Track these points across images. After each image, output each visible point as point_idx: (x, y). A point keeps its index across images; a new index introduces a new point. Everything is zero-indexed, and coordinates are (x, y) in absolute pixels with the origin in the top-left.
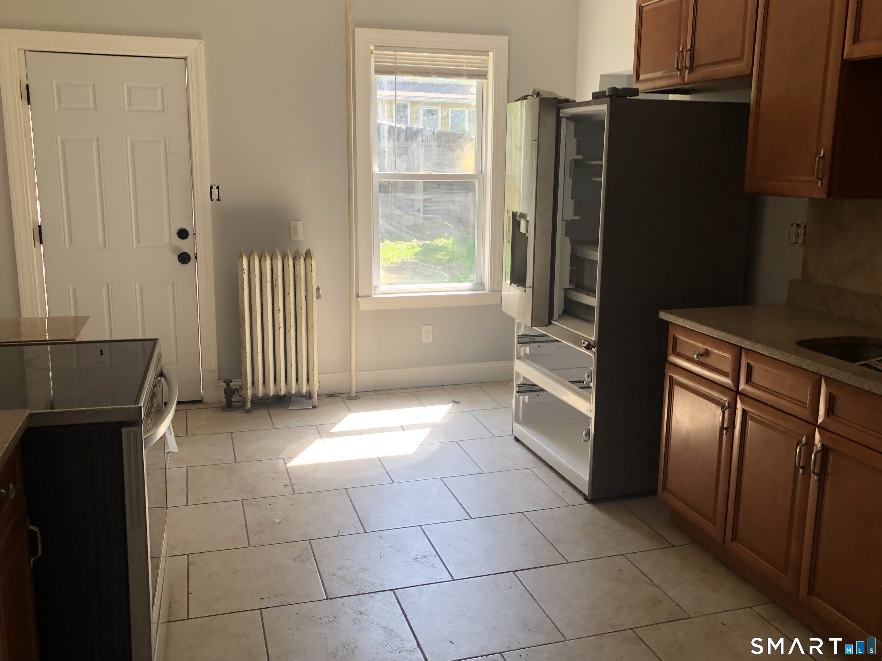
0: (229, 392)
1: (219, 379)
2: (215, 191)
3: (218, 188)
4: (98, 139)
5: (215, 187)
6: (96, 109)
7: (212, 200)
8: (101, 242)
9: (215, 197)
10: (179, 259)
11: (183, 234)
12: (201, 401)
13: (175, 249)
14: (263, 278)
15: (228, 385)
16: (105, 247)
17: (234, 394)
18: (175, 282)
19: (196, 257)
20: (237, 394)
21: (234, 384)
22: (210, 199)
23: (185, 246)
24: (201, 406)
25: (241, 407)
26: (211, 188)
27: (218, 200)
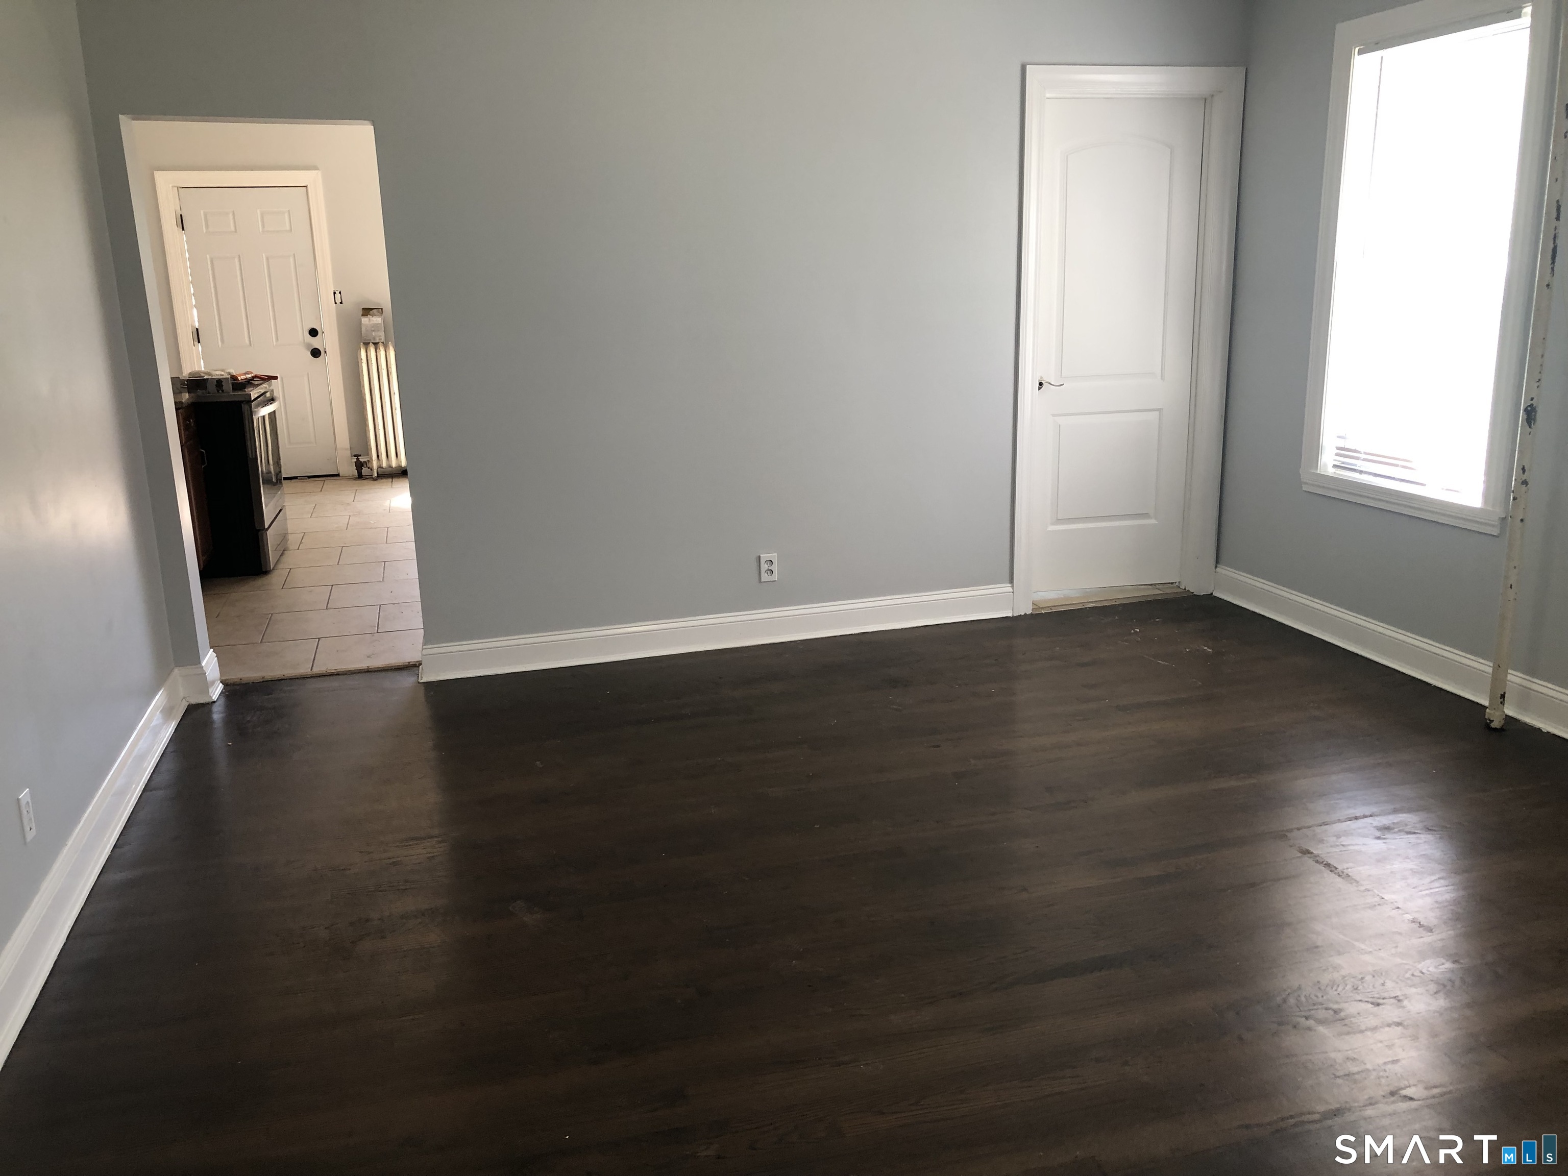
0: (359, 465)
1: (352, 456)
2: (338, 295)
3: (340, 293)
4: (239, 256)
5: (337, 293)
6: (236, 231)
7: (336, 303)
8: (247, 341)
9: (338, 301)
10: (312, 355)
11: (313, 333)
12: (338, 475)
13: (308, 345)
14: (379, 367)
15: (358, 459)
16: (251, 345)
17: (363, 466)
18: (309, 373)
19: (326, 352)
20: (365, 466)
21: (362, 459)
22: (334, 303)
23: (316, 342)
24: (337, 478)
25: (370, 478)
26: (335, 293)
27: (341, 303)
